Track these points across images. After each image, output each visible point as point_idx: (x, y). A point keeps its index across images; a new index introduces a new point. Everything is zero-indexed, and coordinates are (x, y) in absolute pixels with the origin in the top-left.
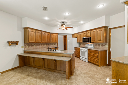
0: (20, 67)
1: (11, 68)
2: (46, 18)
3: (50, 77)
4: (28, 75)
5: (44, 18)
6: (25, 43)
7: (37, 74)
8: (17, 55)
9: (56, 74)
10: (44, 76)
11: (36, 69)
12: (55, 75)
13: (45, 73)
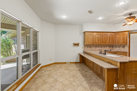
0: (80, 63)
1: (74, 61)
2: (100, 18)
3: (91, 80)
4: (79, 70)
5: (98, 19)
6: (84, 45)
7: (85, 72)
8: (79, 53)
9: (100, 81)
10: (88, 76)
11: (89, 68)
12: (98, 81)
13: (91, 75)
